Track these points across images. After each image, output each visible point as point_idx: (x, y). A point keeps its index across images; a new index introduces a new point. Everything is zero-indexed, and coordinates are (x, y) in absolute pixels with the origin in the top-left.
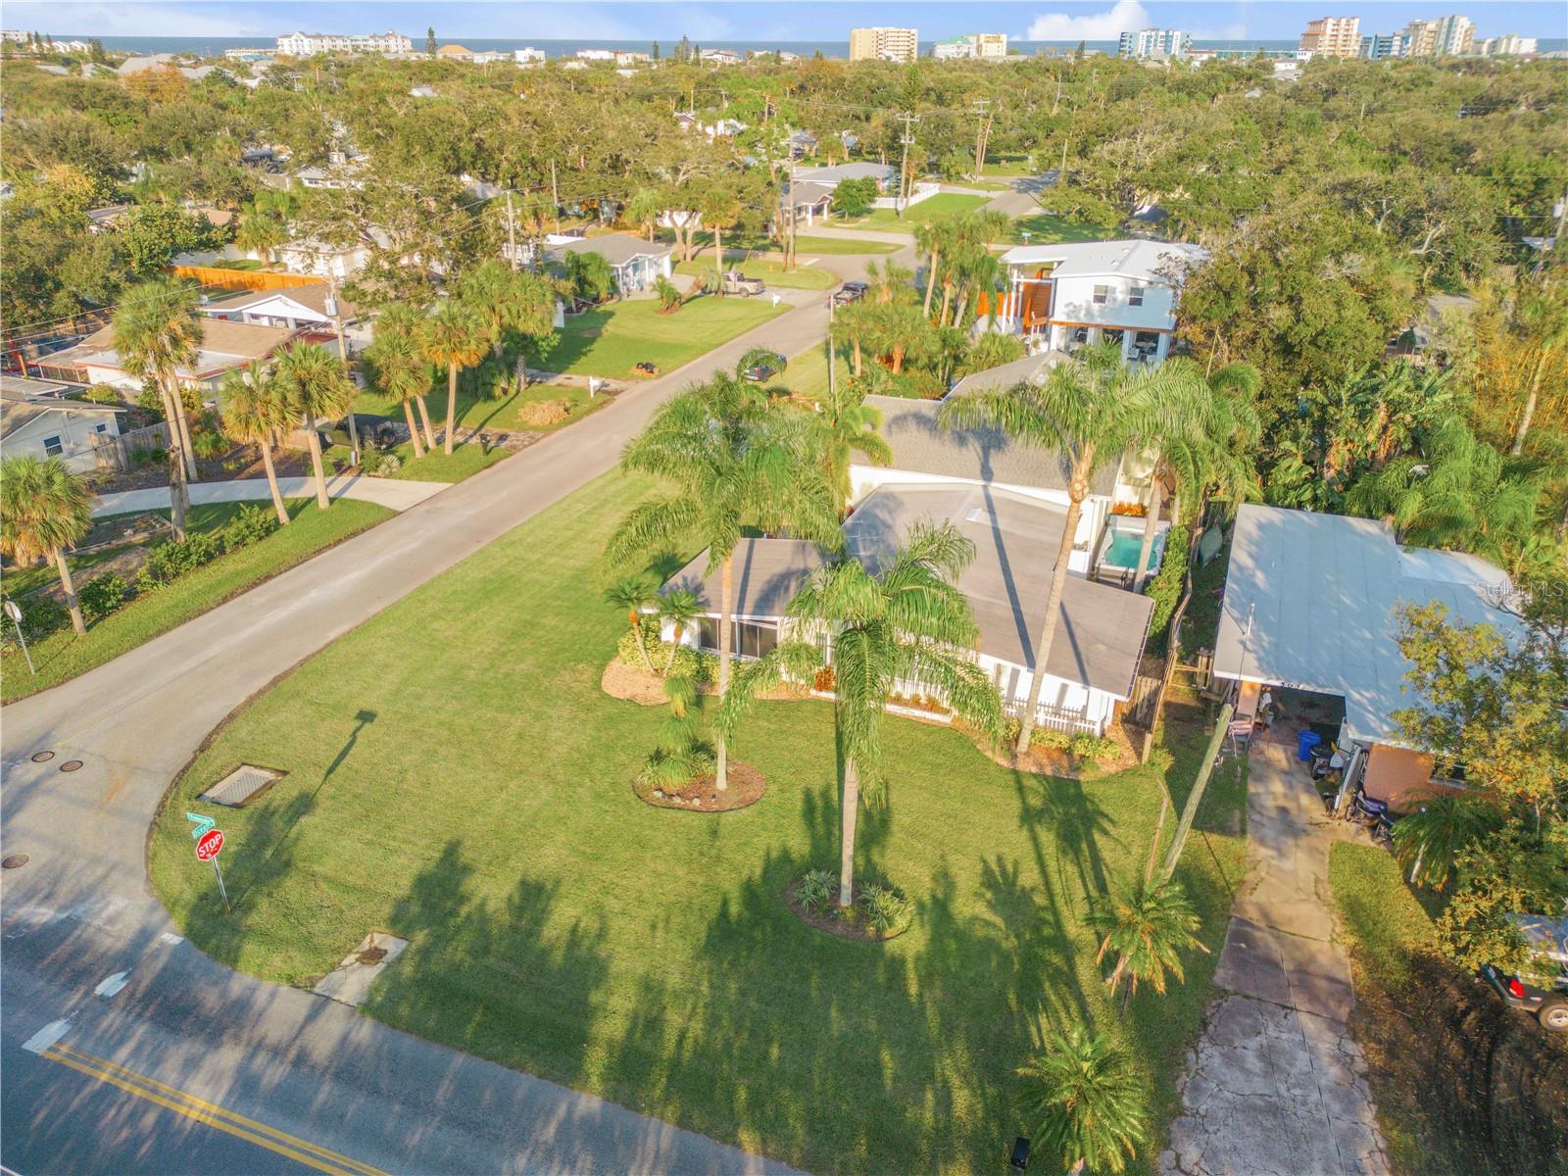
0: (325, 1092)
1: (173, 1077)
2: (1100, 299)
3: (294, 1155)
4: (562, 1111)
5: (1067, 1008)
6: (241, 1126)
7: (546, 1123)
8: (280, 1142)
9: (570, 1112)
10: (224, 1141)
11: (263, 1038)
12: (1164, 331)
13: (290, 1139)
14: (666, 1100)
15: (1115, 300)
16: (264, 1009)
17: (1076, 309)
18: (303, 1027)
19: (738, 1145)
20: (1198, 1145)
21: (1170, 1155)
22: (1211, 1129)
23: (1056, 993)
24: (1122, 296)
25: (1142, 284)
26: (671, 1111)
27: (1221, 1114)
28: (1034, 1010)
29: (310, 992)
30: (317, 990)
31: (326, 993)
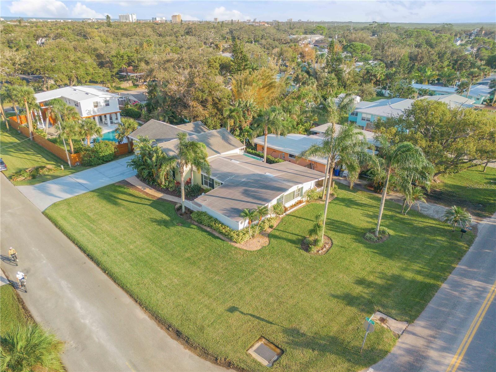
1: (443, 367)
2: (96, 106)
3: (471, 339)
6: (462, 350)
8: (467, 342)
10: (468, 354)
11: (424, 345)
12: (118, 112)
13: (465, 339)
14: (444, 274)
15: (101, 106)
16: (410, 345)
17: (89, 112)
24: (103, 104)
25: (108, 99)
26: (447, 274)
29: (402, 334)
30: (400, 333)
31: (402, 331)
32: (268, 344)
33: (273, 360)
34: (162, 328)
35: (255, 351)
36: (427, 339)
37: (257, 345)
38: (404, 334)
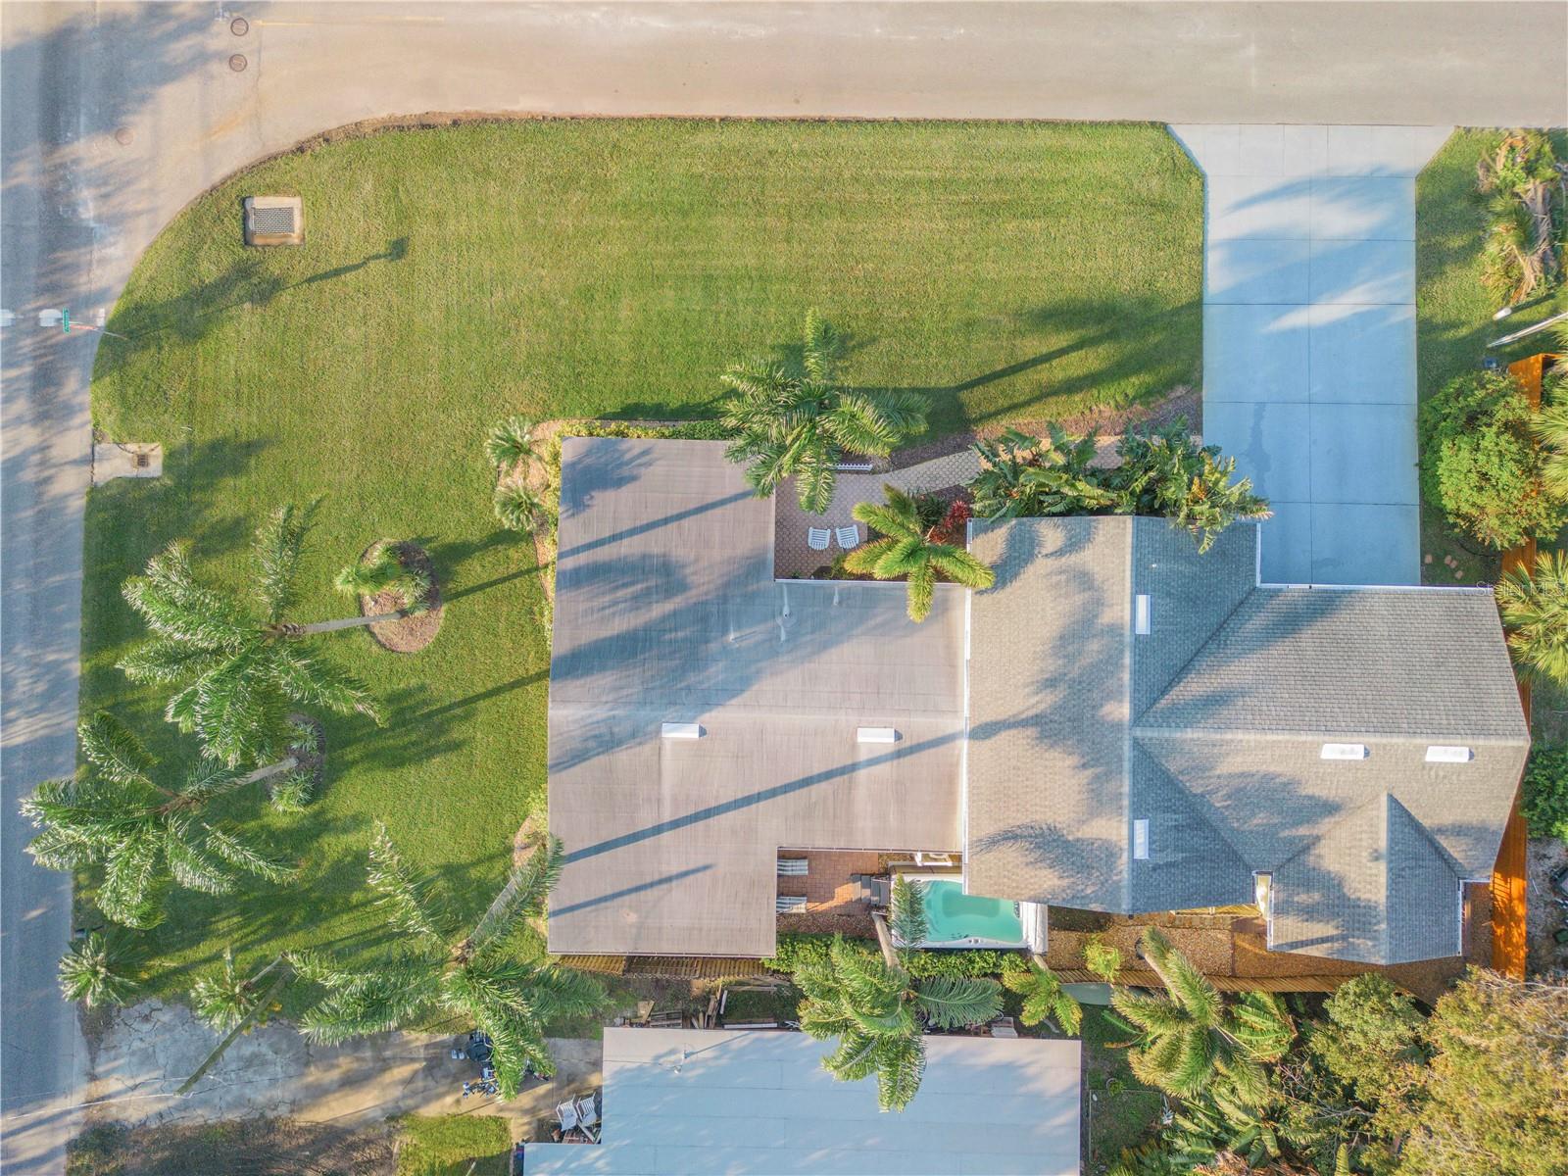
0: (27, 514)
4: (67, 656)
5: (254, 932)
7: (55, 652)
9: (65, 662)
18: (66, 463)
19: (78, 767)
20: (171, 1021)
21: (160, 1005)
22: (186, 1027)
23: (262, 926)
27: (199, 1032)
28: (242, 913)
29: (93, 446)
30: (97, 448)
31: (96, 457)
32: (283, 240)
33: (252, 217)
34: (467, 113)
35: (289, 211)
36: (55, 466)
37: (298, 222)
38: (89, 450)
